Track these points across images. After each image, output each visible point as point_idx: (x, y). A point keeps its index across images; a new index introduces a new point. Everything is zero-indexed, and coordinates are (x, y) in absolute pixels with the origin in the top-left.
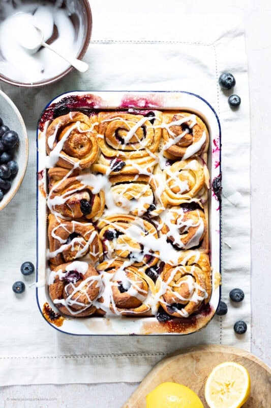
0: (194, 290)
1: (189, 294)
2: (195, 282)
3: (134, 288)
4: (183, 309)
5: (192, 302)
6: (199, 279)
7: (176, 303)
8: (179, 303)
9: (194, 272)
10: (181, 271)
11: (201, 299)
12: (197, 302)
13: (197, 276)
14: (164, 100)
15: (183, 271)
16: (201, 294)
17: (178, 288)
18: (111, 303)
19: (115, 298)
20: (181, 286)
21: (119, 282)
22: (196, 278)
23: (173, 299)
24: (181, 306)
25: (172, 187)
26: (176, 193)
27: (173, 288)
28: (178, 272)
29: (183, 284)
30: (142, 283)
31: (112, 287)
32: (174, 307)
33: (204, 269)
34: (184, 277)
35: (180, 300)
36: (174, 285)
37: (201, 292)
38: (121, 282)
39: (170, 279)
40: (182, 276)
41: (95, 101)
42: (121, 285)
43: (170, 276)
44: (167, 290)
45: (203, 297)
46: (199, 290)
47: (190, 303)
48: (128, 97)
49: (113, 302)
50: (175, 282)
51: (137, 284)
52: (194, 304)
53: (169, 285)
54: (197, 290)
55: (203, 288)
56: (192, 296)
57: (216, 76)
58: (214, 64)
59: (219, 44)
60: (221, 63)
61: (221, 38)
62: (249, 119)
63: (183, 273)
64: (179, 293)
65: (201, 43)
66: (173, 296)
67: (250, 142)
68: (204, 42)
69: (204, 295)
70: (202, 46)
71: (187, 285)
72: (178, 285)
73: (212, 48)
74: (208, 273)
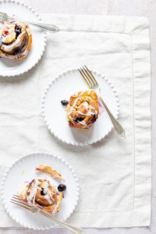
0: (89, 109)
1: (86, 111)
2: (89, 105)
3: (49, 195)
4: (83, 121)
5: (88, 116)
6: (91, 102)
7: (78, 118)
8: (81, 117)
9: (88, 99)
10: (80, 99)
11: (93, 114)
12: (90, 115)
13: (90, 101)
15: (82, 99)
16: (93, 110)
17: (79, 109)
19: (36, 196)
20: (81, 108)
23: (77, 115)
24: (81, 119)
27: (77, 110)
28: (79, 100)
29: (82, 106)
30: (55, 195)
31: (38, 189)
32: (77, 120)
33: (94, 97)
34: (82, 103)
35: (81, 115)
36: (77, 108)
37: (93, 109)
39: (74, 105)
43: (74, 102)
44: (73, 110)
45: (94, 112)
46: (91, 109)
49: (34, 198)
50: (78, 106)
51: (51, 194)
52: (89, 117)
53: (74, 108)
55: (94, 107)
56: (88, 113)
57: (131, 52)
58: (130, 45)
59: (134, 33)
60: (134, 45)
61: (135, 29)
62: (150, 77)
63: (82, 101)
64: (80, 111)
65: (123, 32)
66: (77, 113)
67: (150, 90)
68: (125, 32)
69: (95, 112)
70: (124, 34)
71: (85, 106)
72: (79, 107)
73: (130, 35)
74: (96, 100)
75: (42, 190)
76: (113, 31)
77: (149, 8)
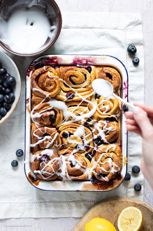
0: (112, 166)
1: (109, 168)
2: (113, 161)
4: (106, 177)
6: (115, 160)
7: (102, 174)
8: (104, 173)
10: (105, 155)
11: (116, 171)
13: (114, 158)
14: (97, 60)
15: (106, 155)
16: (116, 168)
17: (103, 165)
18: (66, 173)
19: (68, 170)
20: (105, 164)
21: (70, 161)
22: (114, 160)
23: (100, 171)
24: (105, 175)
25: (100, 108)
26: (102, 112)
27: (101, 165)
28: (103, 156)
29: (106, 163)
30: (83, 162)
31: (67, 164)
32: (101, 176)
33: (118, 154)
34: (107, 159)
36: (101, 163)
38: (71, 161)
39: (99, 160)
40: (106, 158)
41: (58, 60)
42: (72, 163)
43: (99, 158)
44: (97, 166)
46: (115, 166)
47: (110, 174)
48: (77, 58)
49: (67, 172)
50: (102, 161)
51: (80, 162)
52: (112, 174)
53: (98, 163)
54: (114, 166)
55: (117, 165)
56: (111, 170)
57: (126, 47)
58: (124, 40)
59: (127, 29)
60: (128, 40)
61: (129, 25)
62: (144, 71)
63: (106, 157)
64: (104, 168)
65: (117, 28)
66: (101, 169)
67: (144, 84)
68: (119, 28)
69: (118, 169)
70: (118, 30)
71: (108, 163)
72: (103, 163)
73: (124, 31)
74: (120, 157)
75: (71, 163)
76: (107, 28)
77: (149, 8)
